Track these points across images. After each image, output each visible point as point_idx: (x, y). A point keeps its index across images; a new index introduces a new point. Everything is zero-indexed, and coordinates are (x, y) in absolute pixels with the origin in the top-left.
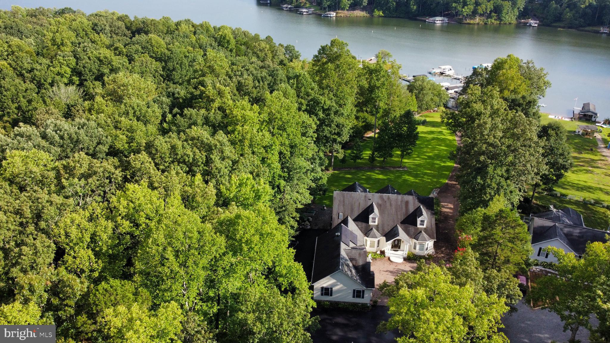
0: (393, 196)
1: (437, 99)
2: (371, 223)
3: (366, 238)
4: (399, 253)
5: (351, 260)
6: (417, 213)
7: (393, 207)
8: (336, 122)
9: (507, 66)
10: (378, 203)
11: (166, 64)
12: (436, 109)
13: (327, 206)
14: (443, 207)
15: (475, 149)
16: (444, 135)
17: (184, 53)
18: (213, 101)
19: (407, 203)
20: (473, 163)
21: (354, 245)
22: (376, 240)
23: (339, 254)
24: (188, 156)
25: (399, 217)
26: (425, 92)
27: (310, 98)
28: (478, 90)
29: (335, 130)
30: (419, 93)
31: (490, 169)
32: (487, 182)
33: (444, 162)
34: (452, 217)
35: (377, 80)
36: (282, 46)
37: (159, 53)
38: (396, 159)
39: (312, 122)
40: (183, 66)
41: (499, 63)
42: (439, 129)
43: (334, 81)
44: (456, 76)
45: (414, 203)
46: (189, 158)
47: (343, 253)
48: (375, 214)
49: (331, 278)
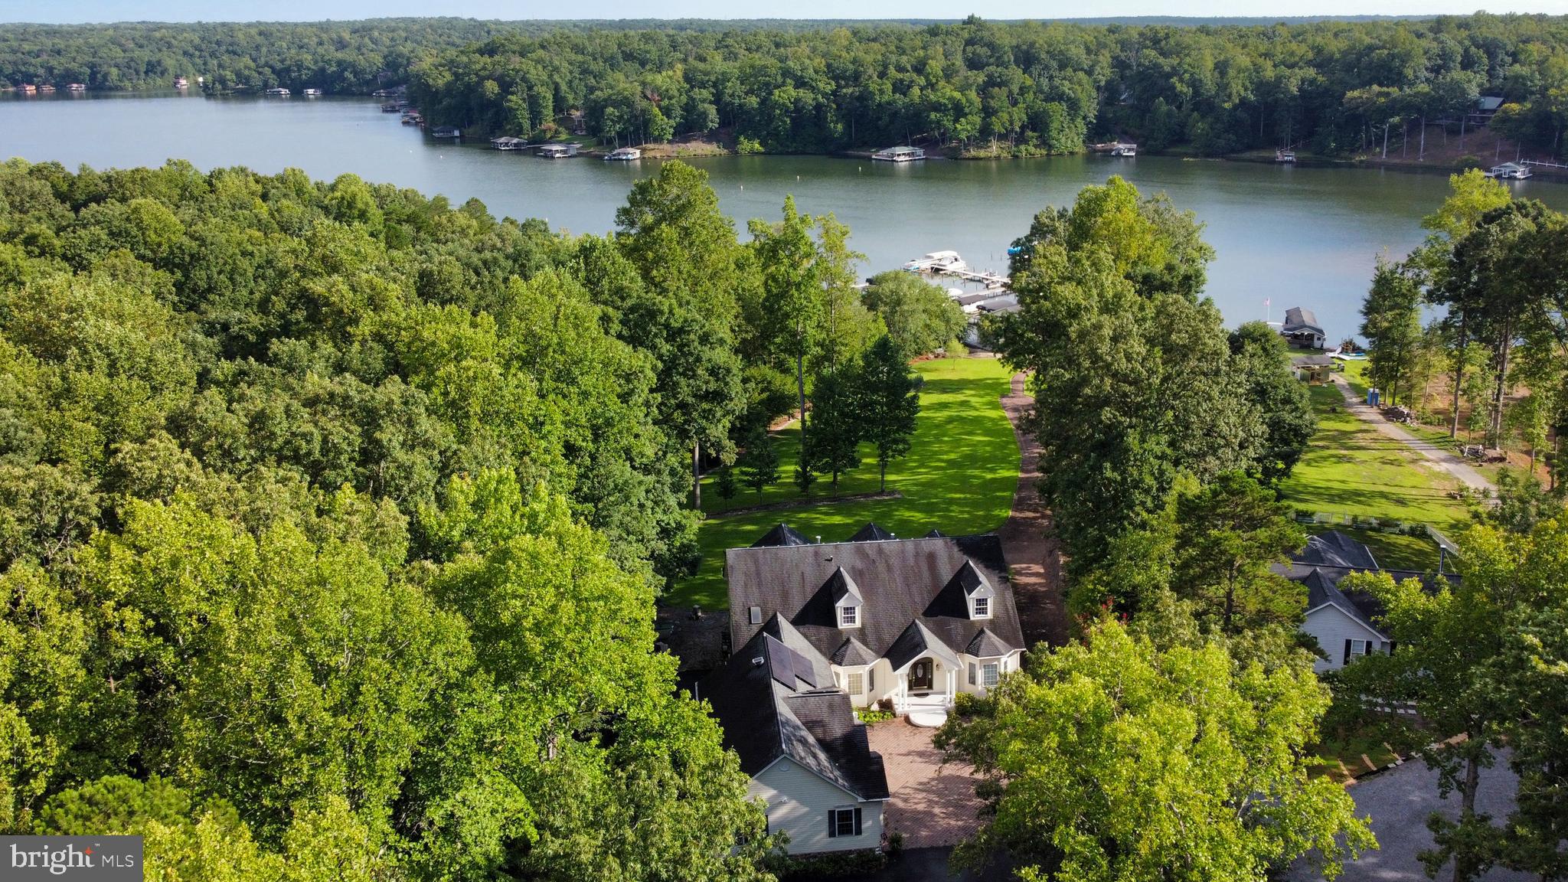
0: (891, 545)
1: (938, 324)
2: (842, 625)
3: (835, 668)
4: (932, 699)
5: (810, 725)
6: (965, 580)
7: (897, 573)
8: (709, 360)
9: (1110, 205)
10: (853, 568)
11: (187, 276)
12: (940, 351)
13: (704, 608)
14: (1019, 573)
15: (1087, 391)
16: (976, 409)
17: (239, 244)
18: (354, 321)
19: (931, 558)
20: (1084, 432)
21: (806, 688)
22: (863, 670)
23: (772, 713)
24: (307, 437)
25: (917, 599)
26: (905, 308)
27: (629, 303)
28: (1060, 254)
29: (707, 382)
30: (893, 312)
31: (1130, 440)
32: (1131, 475)
33: (992, 470)
34: (1046, 595)
35: (792, 265)
36: (512, 223)
37: (165, 247)
38: (867, 476)
39: (644, 363)
40: (239, 279)
41: (1089, 201)
42: (960, 397)
43: (680, 272)
44: (971, 275)
45: (951, 557)
46: (308, 442)
47: (784, 710)
48: (852, 597)
49: (761, 785)
